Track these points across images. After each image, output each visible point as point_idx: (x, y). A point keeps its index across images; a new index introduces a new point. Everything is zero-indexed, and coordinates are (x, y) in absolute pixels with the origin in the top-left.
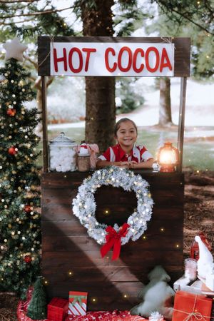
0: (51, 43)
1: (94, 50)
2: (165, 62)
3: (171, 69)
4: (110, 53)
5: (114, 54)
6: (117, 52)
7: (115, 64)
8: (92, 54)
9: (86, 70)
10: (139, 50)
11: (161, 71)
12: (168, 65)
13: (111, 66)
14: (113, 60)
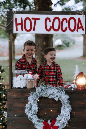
0: (14, 15)
1: (39, 19)
3: (83, 30)
4: (48, 21)
5: (50, 21)
6: (52, 20)
7: (51, 27)
8: (37, 21)
9: (34, 30)
10: (64, 19)
11: (77, 31)
13: (48, 28)
14: (49, 24)
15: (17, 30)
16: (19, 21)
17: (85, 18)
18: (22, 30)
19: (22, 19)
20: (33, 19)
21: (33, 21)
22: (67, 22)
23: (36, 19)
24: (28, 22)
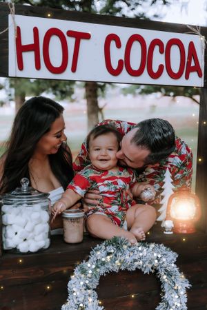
0: (10, 16)
1: (87, 36)
2: (193, 64)
3: (200, 76)
4: (113, 43)
5: (119, 45)
6: (124, 43)
7: (120, 62)
8: (83, 42)
9: (74, 70)
10: (156, 42)
11: (187, 77)
12: (197, 69)
13: (115, 66)
14: (117, 55)
15: (21, 67)
16: (27, 40)
18: (38, 67)
19: (36, 30)
20: (71, 34)
21: (71, 42)
23: (80, 36)
24: (55, 42)
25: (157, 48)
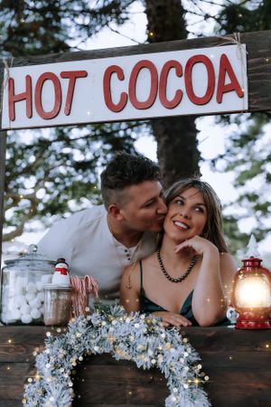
0: (5, 70)
1: (84, 74)
2: (228, 81)
3: (241, 96)
4: (115, 76)
6: (128, 74)
7: (124, 95)
8: (79, 81)
9: (68, 113)
10: (172, 64)
11: (220, 101)
12: (235, 87)
13: (116, 100)
14: (119, 87)
15: (13, 118)
17: (244, 52)
19: (29, 79)
20: (64, 75)
21: (65, 83)
22: (179, 74)
23: (74, 76)
24: (49, 86)
25: (173, 71)
